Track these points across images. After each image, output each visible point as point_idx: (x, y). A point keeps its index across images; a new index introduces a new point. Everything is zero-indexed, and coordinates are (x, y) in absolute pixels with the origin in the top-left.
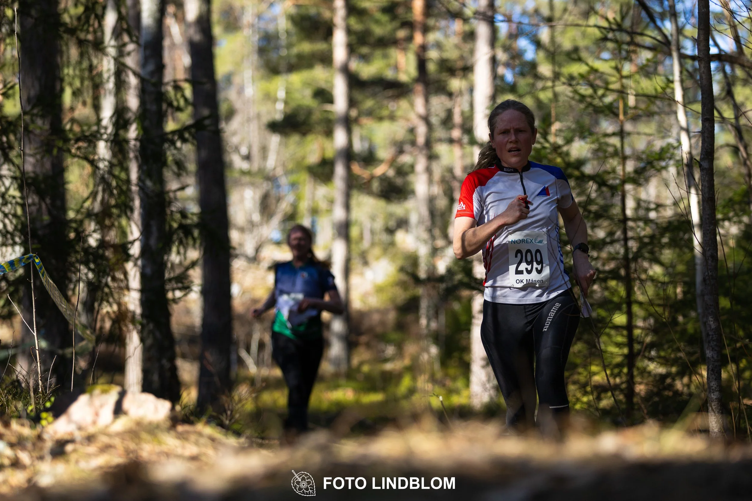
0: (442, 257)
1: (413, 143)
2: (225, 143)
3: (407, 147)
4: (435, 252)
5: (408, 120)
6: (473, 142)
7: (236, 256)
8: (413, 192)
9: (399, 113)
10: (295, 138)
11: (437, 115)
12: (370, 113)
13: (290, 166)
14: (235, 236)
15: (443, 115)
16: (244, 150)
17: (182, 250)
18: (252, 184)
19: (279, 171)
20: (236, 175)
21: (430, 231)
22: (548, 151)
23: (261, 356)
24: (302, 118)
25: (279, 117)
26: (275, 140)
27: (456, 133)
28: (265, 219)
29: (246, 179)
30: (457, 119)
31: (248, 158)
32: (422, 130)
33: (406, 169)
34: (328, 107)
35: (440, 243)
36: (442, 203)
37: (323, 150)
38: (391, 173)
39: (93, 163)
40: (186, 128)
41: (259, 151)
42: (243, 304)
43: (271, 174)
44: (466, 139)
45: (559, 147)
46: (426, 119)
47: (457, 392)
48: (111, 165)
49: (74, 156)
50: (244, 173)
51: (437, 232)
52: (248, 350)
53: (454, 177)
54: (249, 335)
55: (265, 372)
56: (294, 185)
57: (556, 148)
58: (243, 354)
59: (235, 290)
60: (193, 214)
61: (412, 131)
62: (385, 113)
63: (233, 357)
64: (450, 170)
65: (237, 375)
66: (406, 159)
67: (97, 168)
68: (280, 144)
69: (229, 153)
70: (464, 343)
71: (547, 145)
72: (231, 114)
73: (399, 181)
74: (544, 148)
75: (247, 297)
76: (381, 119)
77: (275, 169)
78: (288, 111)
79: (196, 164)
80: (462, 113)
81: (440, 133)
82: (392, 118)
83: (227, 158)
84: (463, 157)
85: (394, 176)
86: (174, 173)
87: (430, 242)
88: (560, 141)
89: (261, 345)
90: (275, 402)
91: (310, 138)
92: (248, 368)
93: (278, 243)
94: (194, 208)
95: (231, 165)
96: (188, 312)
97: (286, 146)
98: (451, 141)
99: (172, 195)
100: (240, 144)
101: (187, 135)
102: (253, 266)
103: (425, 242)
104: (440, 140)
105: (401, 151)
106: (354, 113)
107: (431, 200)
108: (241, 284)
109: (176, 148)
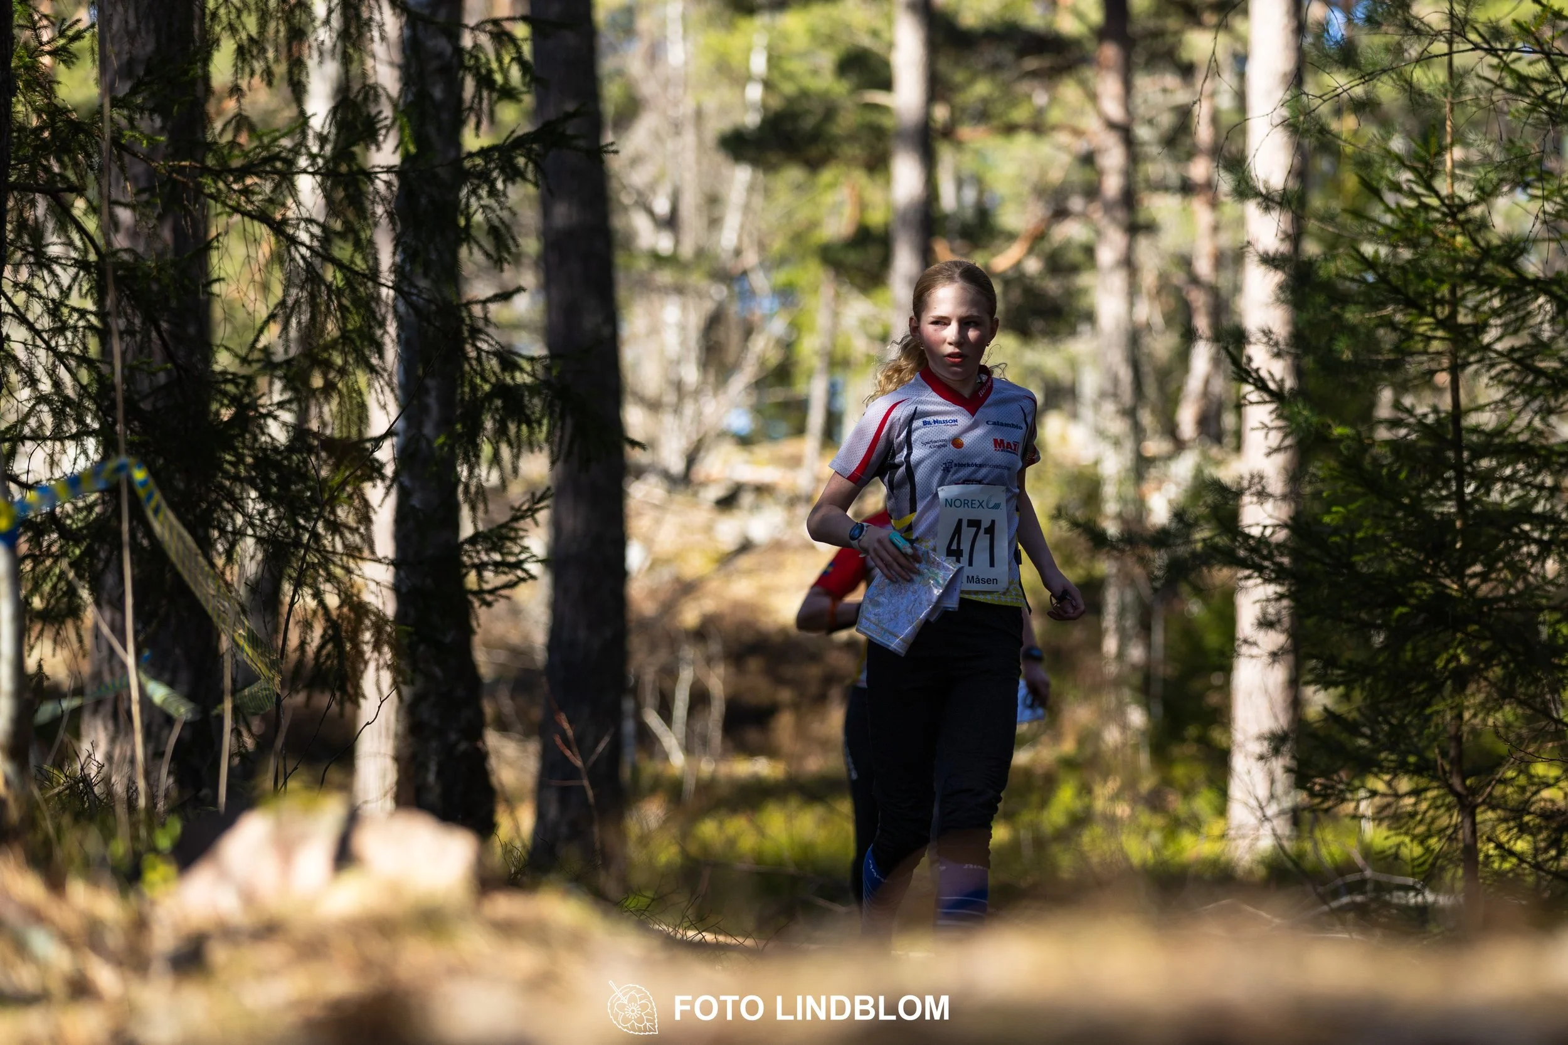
0: (1160, 482)
1: (1092, 192)
2: (614, 184)
3: (1076, 203)
4: (1142, 466)
5: (1077, 133)
6: (1245, 190)
7: (639, 472)
8: (1090, 317)
9: (1055, 115)
10: (794, 174)
11: (1150, 122)
12: (982, 115)
13: (778, 244)
14: (635, 420)
15: (1166, 120)
16: (662, 206)
17: (505, 452)
18: (679, 290)
19: (751, 258)
20: (643, 265)
21: (1130, 413)
22: (1438, 215)
23: (698, 727)
24: (808, 123)
25: (752, 120)
26: (742, 175)
27: (1199, 169)
28: (711, 378)
29: (665, 277)
30: (1204, 133)
31: (671, 222)
32: (1113, 158)
33: (1076, 256)
34: (878, 97)
35: (1155, 446)
36: (1162, 345)
37: (862, 206)
38: (1033, 266)
39: (279, 228)
40: (518, 143)
41: (699, 208)
42: (652, 593)
43: (731, 264)
44: (1225, 183)
45: (1464, 206)
46: (1124, 132)
47: (1194, 824)
48: (327, 236)
49: (236, 209)
50: (658, 260)
51: (1147, 418)
52: (665, 711)
53: (1195, 280)
54: (670, 673)
55: (707, 767)
56: (786, 295)
57: (1455, 209)
58: (653, 720)
59: (635, 557)
60: (532, 359)
61: (1088, 159)
62: (1020, 115)
63: (629, 726)
64: (1186, 262)
65: (636, 771)
66: (1072, 231)
67: (293, 241)
68: (751, 189)
69: (626, 209)
70: (1213, 699)
71: (1434, 202)
72: (631, 109)
73: (1052, 286)
74: (1426, 207)
75: (665, 575)
76: (1010, 129)
77: (738, 252)
78: (775, 103)
79: (539, 239)
80: (1215, 119)
81: (1159, 167)
82: (1038, 127)
83: (618, 222)
84: (1216, 229)
85: (1042, 275)
86: (488, 255)
87: (1129, 445)
88: (1465, 192)
89: (699, 698)
90: (732, 842)
91: (827, 175)
92: (666, 757)
93: (745, 441)
94: (531, 346)
95: (629, 238)
96: (516, 612)
97: (768, 193)
98: (1187, 188)
99: (477, 310)
100: (653, 186)
101: (521, 161)
102: (680, 498)
103: (1117, 443)
104: (1161, 187)
105: (1061, 213)
106: (941, 113)
107: (1134, 337)
108: (648, 542)
109: (493, 192)
